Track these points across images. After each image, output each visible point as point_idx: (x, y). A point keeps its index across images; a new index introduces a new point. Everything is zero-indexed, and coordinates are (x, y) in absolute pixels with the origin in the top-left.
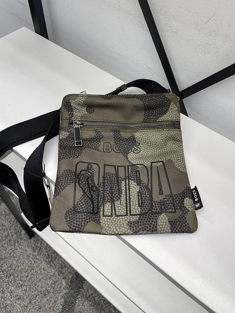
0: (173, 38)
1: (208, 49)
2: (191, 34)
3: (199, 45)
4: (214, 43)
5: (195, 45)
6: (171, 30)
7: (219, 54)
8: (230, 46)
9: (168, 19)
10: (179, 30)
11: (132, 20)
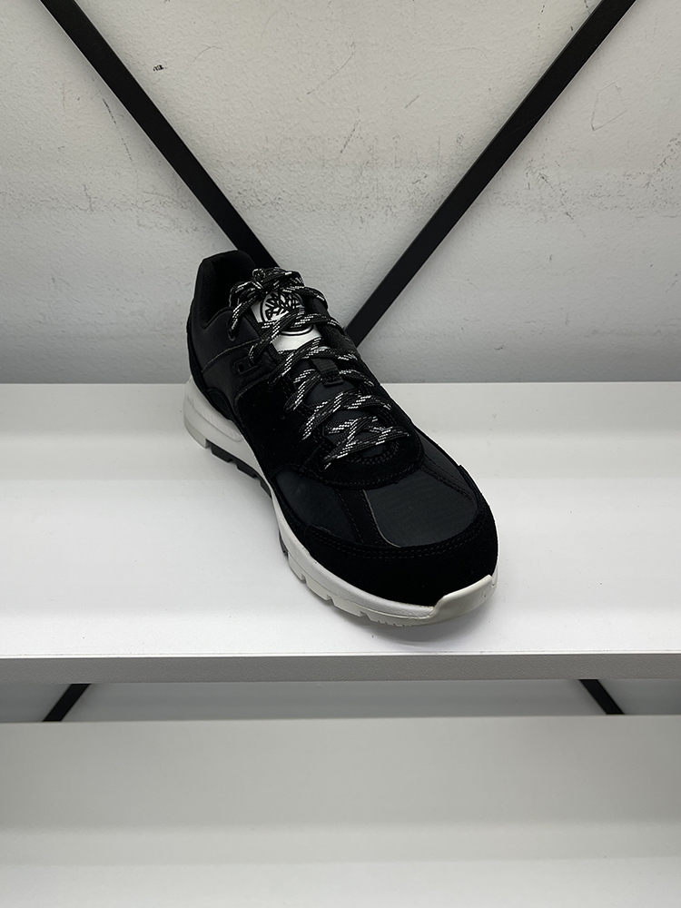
0: (270, 220)
1: (366, 208)
2: (312, 191)
3: (342, 208)
4: (375, 190)
5: (333, 212)
6: (259, 203)
7: (394, 210)
8: (413, 180)
9: (244, 179)
10: (280, 194)
11: (138, 221)
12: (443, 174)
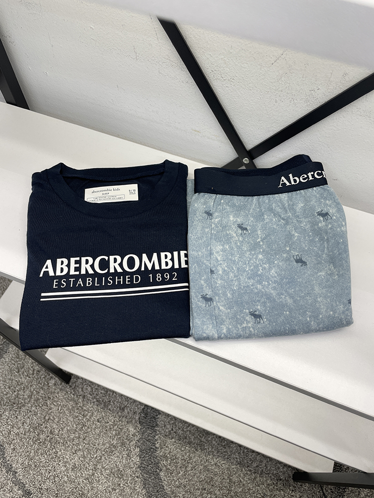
1: (280, 96)
2: (252, 80)
4: (287, 89)
5: (261, 93)
6: (222, 79)
8: (310, 89)
10: (234, 77)
11: (159, 71)
12: (329, 91)
